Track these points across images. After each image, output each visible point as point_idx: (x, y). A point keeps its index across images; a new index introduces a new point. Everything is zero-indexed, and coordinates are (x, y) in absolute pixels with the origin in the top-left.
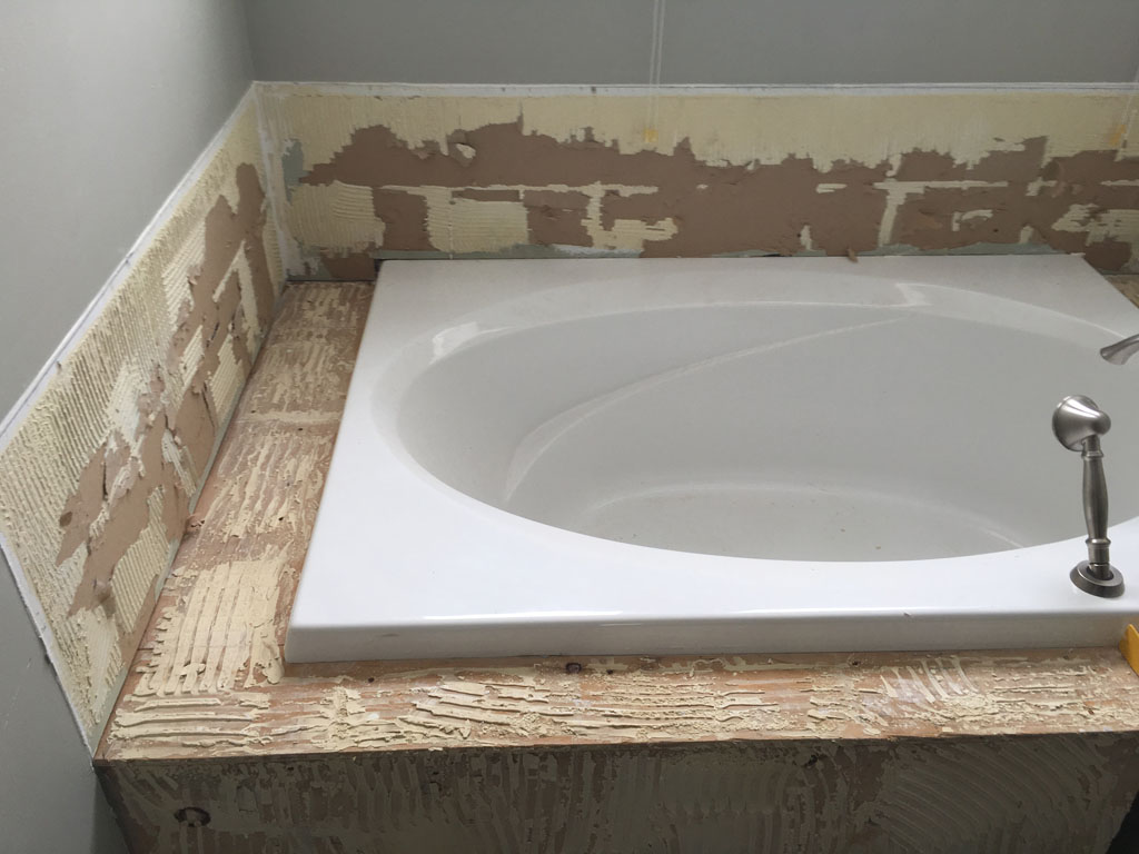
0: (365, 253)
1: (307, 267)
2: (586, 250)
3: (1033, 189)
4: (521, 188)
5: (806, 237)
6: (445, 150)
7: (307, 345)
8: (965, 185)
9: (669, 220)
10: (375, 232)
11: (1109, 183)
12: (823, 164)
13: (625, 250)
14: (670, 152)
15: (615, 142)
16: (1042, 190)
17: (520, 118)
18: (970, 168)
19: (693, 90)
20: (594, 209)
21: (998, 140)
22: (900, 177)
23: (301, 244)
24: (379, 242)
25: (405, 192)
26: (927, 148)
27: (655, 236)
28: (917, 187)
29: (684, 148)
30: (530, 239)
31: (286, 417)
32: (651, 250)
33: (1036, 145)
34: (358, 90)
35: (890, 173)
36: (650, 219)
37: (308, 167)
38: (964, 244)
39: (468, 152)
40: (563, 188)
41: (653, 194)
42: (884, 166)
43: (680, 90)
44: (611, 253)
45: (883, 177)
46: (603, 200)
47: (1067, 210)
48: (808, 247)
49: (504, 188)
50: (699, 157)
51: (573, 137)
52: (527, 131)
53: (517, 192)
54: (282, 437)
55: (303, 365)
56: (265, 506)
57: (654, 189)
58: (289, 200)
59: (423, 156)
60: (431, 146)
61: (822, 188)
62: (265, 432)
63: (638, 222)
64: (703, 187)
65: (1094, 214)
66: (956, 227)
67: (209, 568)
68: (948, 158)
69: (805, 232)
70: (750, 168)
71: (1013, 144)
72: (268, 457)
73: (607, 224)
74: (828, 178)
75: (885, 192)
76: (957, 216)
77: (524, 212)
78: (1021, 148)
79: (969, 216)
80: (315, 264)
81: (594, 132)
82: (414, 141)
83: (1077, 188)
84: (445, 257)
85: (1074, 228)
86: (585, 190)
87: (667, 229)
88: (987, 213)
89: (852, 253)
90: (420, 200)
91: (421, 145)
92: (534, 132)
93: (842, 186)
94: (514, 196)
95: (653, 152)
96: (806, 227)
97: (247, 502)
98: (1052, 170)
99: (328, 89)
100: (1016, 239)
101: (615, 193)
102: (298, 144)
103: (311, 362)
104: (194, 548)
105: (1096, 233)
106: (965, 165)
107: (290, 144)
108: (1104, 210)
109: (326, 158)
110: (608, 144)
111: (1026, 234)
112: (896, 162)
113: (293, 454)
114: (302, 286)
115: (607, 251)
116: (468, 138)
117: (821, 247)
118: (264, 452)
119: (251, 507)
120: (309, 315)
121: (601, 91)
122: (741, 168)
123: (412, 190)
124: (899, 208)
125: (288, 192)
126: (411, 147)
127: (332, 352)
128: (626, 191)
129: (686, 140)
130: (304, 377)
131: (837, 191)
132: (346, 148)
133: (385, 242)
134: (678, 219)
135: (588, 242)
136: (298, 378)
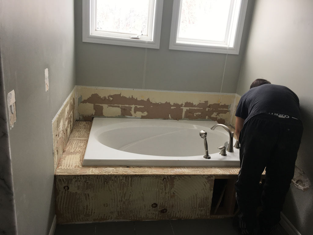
0: (91, 116)
1: (80, 118)
2: (131, 117)
3: (207, 109)
4: (120, 105)
5: (170, 116)
6: (107, 98)
7: (80, 129)
8: (196, 108)
9: (146, 112)
10: (93, 112)
11: (219, 109)
12: (172, 104)
13: (138, 117)
14: (146, 100)
15: (137, 98)
16: (209, 110)
17: (121, 94)
18: (196, 105)
19: (150, 90)
20: (133, 110)
21: (200, 101)
22: (185, 106)
23: (79, 114)
24: (94, 114)
25: (99, 105)
26: (189, 102)
27: (143, 115)
28: (188, 108)
29: (148, 100)
30: (121, 114)
31: (78, 138)
32: (143, 117)
33: (206, 102)
34: (93, 88)
35: (183, 106)
36: (143, 112)
37: (83, 100)
38: (197, 118)
39: (111, 99)
40: (128, 106)
41: (143, 107)
42: (182, 105)
43: (147, 90)
44: (136, 118)
45: (182, 106)
46: (134, 108)
47: (213, 113)
48: (170, 118)
49: (117, 105)
50: (151, 101)
51: (129, 97)
52: (122, 96)
53: (119, 106)
54: (77, 141)
55: (80, 132)
56: (76, 149)
57: (143, 106)
58: (78, 106)
59: (103, 99)
60: (105, 97)
61: (172, 108)
62: (75, 140)
63: (140, 112)
64: (152, 106)
65: (218, 114)
66: (195, 116)
67: (68, 155)
68: (192, 104)
69: (170, 115)
70: (160, 103)
71: (203, 102)
72: (76, 143)
73: (135, 112)
74: (173, 106)
75: (183, 109)
76: (195, 114)
77: (121, 109)
78: (204, 103)
79: (197, 114)
80: (81, 118)
81: (133, 96)
82: (102, 97)
83: (214, 110)
84: (105, 117)
85: (215, 116)
86: (131, 106)
87: (145, 114)
88: (200, 113)
89: (178, 119)
90: (102, 106)
91: (103, 97)
92: (123, 96)
93: (175, 107)
94: (119, 107)
95: (143, 100)
96: (170, 114)
97: (73, 148)
98: (210, 106)
99: (88, 87)
100: (205, 118)
101: (137, 107)
102: (81, 96)
103: (82, 132)
104: (65, 153)
105: (219, 118)
106: (195, 105)
107: (80, 96)
108: (219, 114)
109: (86, 99)
110: (136, 98)
111: (207, 117)
112: (184, 104)
113: (80, 143)
114: (79, 122)
115: (135, 117)
116: (111, 96)
117: (173, 118)
118: (75, 143)
119: (74, 149)
120: (80, 125)
121: (134, 89)
122: (158, 104)
123: (100, 105)
124: (185, 112)
125: (78, 104)
126: (101, 97)
127: (85, 130)
128: (138, 107)
129: (149, 98)
130: (80, 133)
131: (175, 108)
132: (90, 97)
133: (95, 114)
134: (147, 112)
135: (131, 115)
136: (79, 134)
